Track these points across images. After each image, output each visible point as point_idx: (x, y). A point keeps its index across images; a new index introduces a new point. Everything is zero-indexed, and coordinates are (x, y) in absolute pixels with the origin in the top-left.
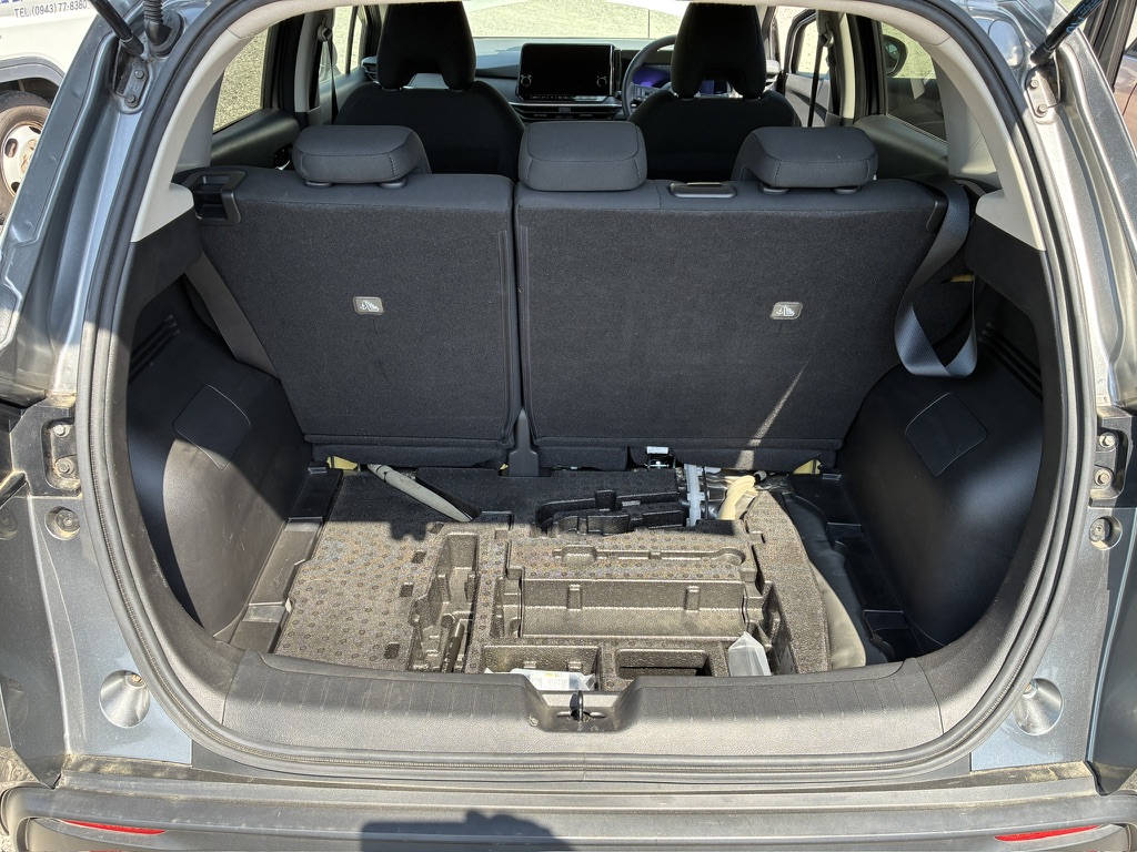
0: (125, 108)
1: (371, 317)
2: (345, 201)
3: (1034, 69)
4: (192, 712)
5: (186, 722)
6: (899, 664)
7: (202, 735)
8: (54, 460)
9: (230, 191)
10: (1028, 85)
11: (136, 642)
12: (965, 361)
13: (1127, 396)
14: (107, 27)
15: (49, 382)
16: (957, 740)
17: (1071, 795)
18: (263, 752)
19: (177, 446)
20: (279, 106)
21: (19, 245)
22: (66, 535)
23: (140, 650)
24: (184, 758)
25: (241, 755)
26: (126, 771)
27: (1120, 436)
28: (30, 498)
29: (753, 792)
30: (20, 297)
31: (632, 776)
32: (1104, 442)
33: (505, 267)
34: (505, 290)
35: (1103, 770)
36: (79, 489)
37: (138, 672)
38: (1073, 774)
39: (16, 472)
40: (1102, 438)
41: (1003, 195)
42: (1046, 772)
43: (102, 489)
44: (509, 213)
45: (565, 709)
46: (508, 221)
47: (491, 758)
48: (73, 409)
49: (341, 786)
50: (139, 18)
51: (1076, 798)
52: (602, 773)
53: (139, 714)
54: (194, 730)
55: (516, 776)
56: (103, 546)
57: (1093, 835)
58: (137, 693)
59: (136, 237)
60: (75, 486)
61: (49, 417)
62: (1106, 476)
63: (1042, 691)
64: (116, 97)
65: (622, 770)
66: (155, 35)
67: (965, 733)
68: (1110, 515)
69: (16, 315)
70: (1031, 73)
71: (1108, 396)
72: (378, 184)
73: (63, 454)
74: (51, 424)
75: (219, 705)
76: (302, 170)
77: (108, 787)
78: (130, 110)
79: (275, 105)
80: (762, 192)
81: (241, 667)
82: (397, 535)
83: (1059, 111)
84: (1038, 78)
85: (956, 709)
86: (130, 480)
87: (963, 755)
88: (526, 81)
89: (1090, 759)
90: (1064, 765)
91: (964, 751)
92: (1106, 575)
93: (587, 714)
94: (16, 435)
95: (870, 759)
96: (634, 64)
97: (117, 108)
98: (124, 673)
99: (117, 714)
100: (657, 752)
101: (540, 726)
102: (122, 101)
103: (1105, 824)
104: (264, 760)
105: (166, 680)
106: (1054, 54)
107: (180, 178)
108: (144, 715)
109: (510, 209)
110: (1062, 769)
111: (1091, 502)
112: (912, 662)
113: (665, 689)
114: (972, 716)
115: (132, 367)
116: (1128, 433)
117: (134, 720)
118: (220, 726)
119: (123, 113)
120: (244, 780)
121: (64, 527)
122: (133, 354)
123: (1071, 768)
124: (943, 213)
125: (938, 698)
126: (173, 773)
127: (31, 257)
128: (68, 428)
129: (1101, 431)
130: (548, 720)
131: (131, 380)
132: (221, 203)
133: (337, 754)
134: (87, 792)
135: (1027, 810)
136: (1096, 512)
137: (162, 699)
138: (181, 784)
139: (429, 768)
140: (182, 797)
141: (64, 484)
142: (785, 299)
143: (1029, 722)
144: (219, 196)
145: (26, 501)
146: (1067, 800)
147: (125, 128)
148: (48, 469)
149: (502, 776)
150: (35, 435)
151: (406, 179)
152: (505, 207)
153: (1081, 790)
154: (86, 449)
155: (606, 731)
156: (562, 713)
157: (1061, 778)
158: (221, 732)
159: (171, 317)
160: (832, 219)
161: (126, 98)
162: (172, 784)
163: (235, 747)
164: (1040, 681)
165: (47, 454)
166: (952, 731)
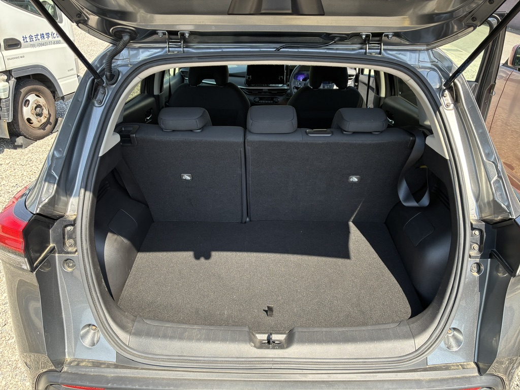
0: (97, 105)
1: (187, 181)
2: (179, 137)
3: (445, 89)
4: (116, 341)
5: (114, 345)
6: (399, 322)
7: (120, 350)
8: (66, 240)
9: (133, 134)
10: (443, 95)
11: (96, 313)
12: (425, 201)
13: (483, 215)
14: (91, 75)
15: (66, 210)
16: (421, 352)
17: (468, 375)
18: (145, 357)
19: (110, 235)
20: (147, 92)
21: (57, 158)
22: (70, 270)
24: (113, 359)
26: (90, 365)
27: (481, 231)
28: (57, 255)
30: (57, 178)
31: (291, 367)
32: (475, 233)
34: (241, 171)
35: (481, 365)
36: (76, 251)
37: (96, 324)
38: (468, 367)
39: (52, 245)
40: (474, 231)
41: (434, 137)
42: (458, 366)
43: (85, 251)
45: (265, 340)
46: (243, 145)
47: (235, 359)
48: (75, 220)
49: (176, 371)
50: (103, 70)
51: (470, 376)
52: (280, 365)
53: (95, 342)
54: (118, 348)
55: (246, 366)
58: (95, 333)
59: (100, 155)
60: (74, 250)
61: (65, 224)
62: (476, 247)
63: (456, 333)
64: (93, 101)
65: (287, 364)
66: (109, 78)
67: (424, 349)
68: (478, 262)
69: (56, 186)
70: (444, 91)
71: (476, 215)
72: (191, 131)
73: (70, 238)
74: (66, 226)
75: (127, 338)
77: (82, 371)
78: (99, 106)
79: (146, 92)
80: (343, 133)
81: (136, 323)
83: (455, 105)
84: (447, 92)
85: (421, 340)
87: (423, 359)
88: (249, 78)
89: (476, 361)
91: (424, 357)
92: (478, 286)
93: (274, 342)
94: (52, 231)
95: (386, 360)
96: (295, 71)
97: (94, 105)
98: (89, 325)
99: (87, 341)
100: (301, 356)
101: (255, 346)
102: (96, 102)
104: (145, 360)
106: (452, 84)
107: (116, 130)
108: (97, 342)
109: (243, 141)
110: (464, 365)
111: (470, 256)
112: (404, 322)
113: (305, 332)
114: (427, 343)
116: (484, 230)
117: (93, 344)
118: (128, 346)
119: (96, 107)
120: (137, 368)
121: (69, 267)
123: (468, 365)
124: (414, 142)
125: (414, 335)
126: (109, 366)
127: (61, 162)
128: (72, 227)
129: (473, 229)
130: (258, 344)
132: (130, 138)
133: (174, 358)
134: (74, 373)
135: (450, 381)
136: (472, 261)
138: (112, 370)
139: (211, 363)
140: (112, 375)
141: (70, 249)
142: (354, 175)
143: (450, 346)
144: (129, 135)
145: (55, 256)
146: (466, 377)
148: (64, 244)
149: (240, 366)
150: (60, 230)
152: (241, 140)
153: (472, 373)
154: (80, 236)
155: (281, 349)
156: (264, 342)
157: (464, 368)
158: (128, 349)
159: (107, 181)
160: (370, 144)
161: (97, 101)
162: (108, 370)
163: (133, 355)
164: (454, 329)
165: (64, 238)
166: (419, 349)
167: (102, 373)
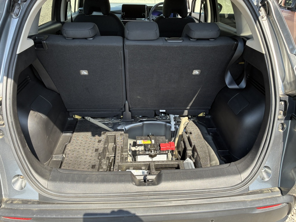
0: (14, 17)
1: (85, 76)
2: (77, 43)
3: (261, 6)
4: (38, 185)
5: (37, 188)
6: (229, 164)
7: (41, 192)
9: (44, 41)
10: (259, 10)
11: (22, 167)
12: (243, 84)
13: (287, 91)
16: (245, 183)
17: (275, 196)
18: (59, 195)
19: (31, 112)
20: (56, 20)
23: (23, 169)
24: (37, 198)
25: (53, 197)
26: (20, 202)
27: (285, 102)
29: (193, 199)
31: (161, 197)
32: (281, 103)
33: (121, 61)
34: (121, 67)
35: (283, 189)
36: (4, 124)
37: (22, 175)
38: (275, 190)
40: (281, 102)
42: (268, 190)
43: (10, 124)
44: (122, 46)
45: (142, 180)
46: (122, 48)
47: (123, 194)
48: (1, 101)
49: (81, 204)
51: (276, 197)
52: (153, 196)
53: (23, 187)
54: (39, 190)
55: (130, 198)
56: (11, 140)
57: (280, 206)
58: (22, 181)
59: (18, 53)
60: (2, 123)
62: (282, 113)
63: (266, 169)
64: (11, 14)
65: (158, 195)
67: (247, 181)
68: (283, 122)
71: (282, 91)
72: (86, 39)
75: (46, 183)
76: (65, 35)
77: (15, 207)
78: (16, 17)
80: (190, 40)
81: (52, 172)
82: (93, 135)
83: (267, 17)
84: (262, 9)
85: (245, 175)
86: (18, 121)
87: (247, 187)
88: (123, 14)
89: (279, 186)
90: (272, 188)
91: (247, 186)
92: (282, 138)
93: (148, 181)
95: (224, 189)
96: (152, 10)
97: (12, 16)
98: (18, 175)
99: (17, 187)
100: (167, 190)
101: (136, 185)
103: (283, 203)
104: (59, 198)
105: (30, 177)
106: (266, 2)
107: (29, 37)
108: (25, 187)
109: (123, 45)
110: (272, 189)
111: (278, 119)
112: (233, 163)
113: (169, 173)
114: (249, 177)
115: (18, 90)
116: (287, 101)
117: (22, 188)
118: (47, 189)
119: (13, 18)
120: (54, 204)
122: (18, 87)
123: (274, 189)
124: (237, 45)
125: (240, 172)
126: (33, 202)
129: (281, 101)
130: (138, 183)
131: (18, 94)
132: (42, 44)
133: (80, 195)
134: (10, 209)
135: (264, 200)
136: (280, 122)
137: (30, 182)
138: (36, 206)
139: (106, 197)
140: (36, 209)
142: (196, 69)
143: (263, 177)
144: (41, 42)
146: (274, 197)
147: (14, 22)
149: (126, 199)
151: (94, 37)
153: (277, 195)
154: (5, 113)
155: (154, 185)
156: (141, 181)
157: (272, 192)
158: (47, 190)
159: (28, 76)
160: (208, 47)
161: (14, 14)
162: (33, 206)
163: (51, 194)
164: (265, 167)
166: (244, 181)
167: (29, 208)
